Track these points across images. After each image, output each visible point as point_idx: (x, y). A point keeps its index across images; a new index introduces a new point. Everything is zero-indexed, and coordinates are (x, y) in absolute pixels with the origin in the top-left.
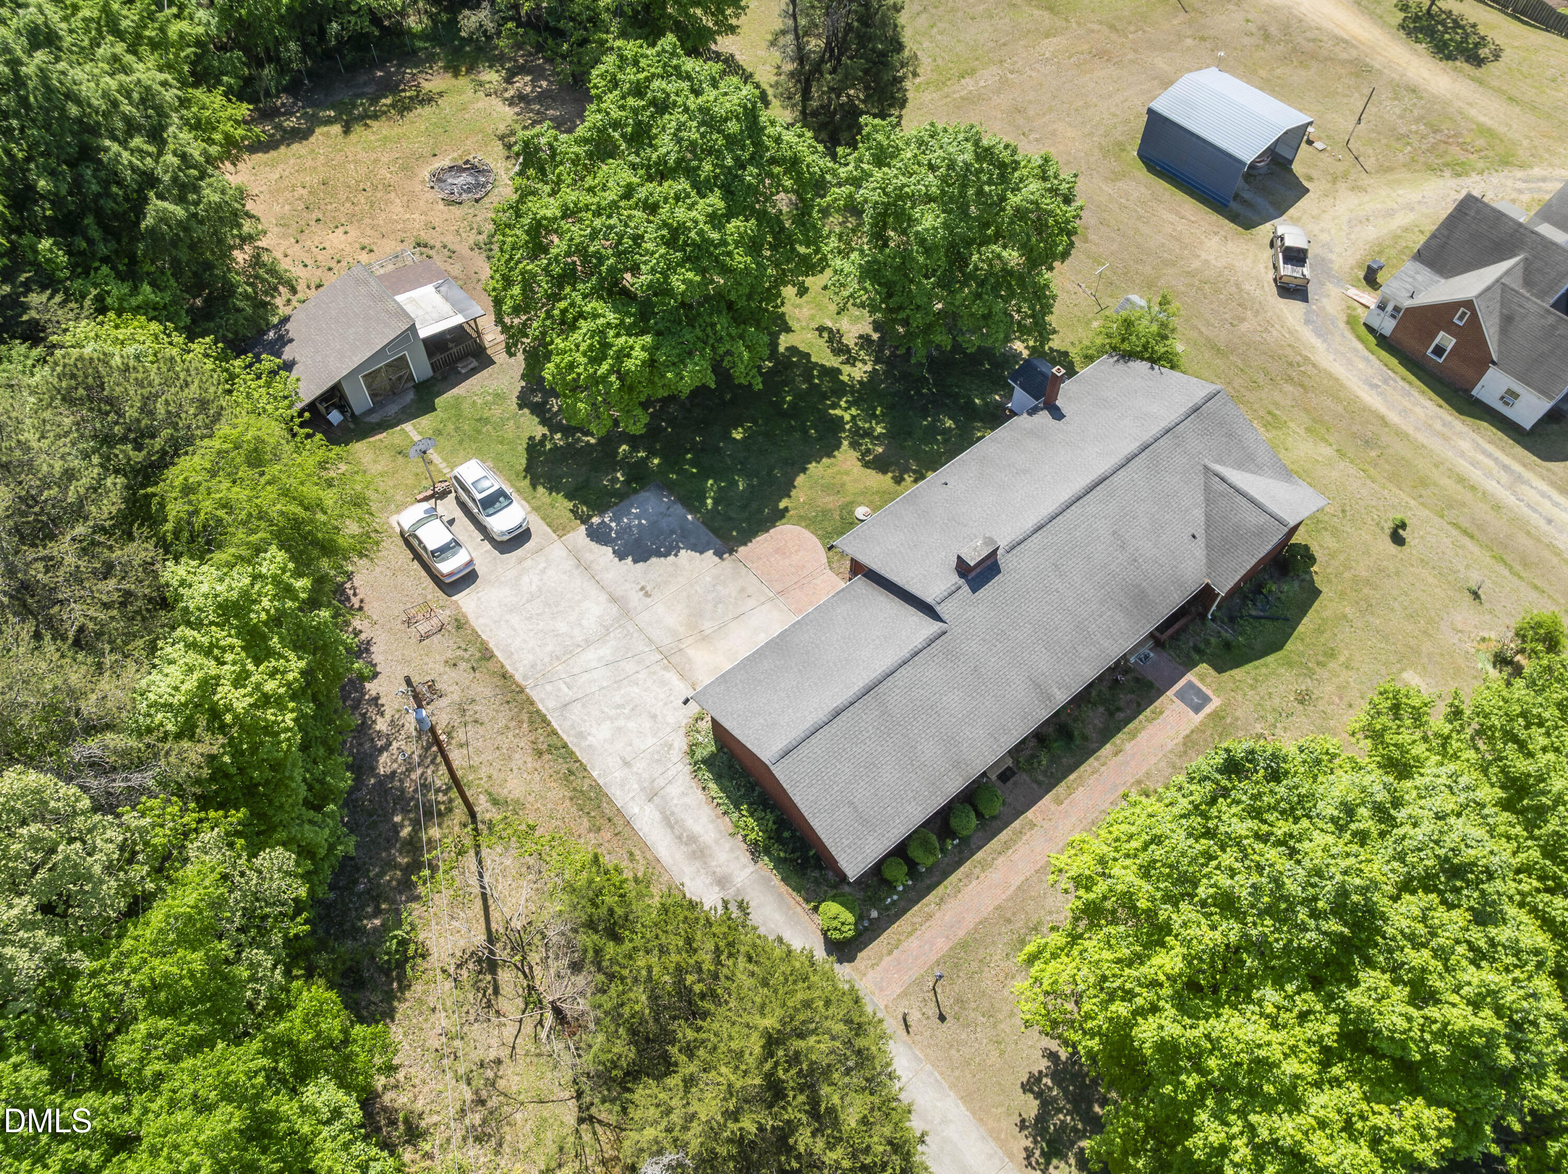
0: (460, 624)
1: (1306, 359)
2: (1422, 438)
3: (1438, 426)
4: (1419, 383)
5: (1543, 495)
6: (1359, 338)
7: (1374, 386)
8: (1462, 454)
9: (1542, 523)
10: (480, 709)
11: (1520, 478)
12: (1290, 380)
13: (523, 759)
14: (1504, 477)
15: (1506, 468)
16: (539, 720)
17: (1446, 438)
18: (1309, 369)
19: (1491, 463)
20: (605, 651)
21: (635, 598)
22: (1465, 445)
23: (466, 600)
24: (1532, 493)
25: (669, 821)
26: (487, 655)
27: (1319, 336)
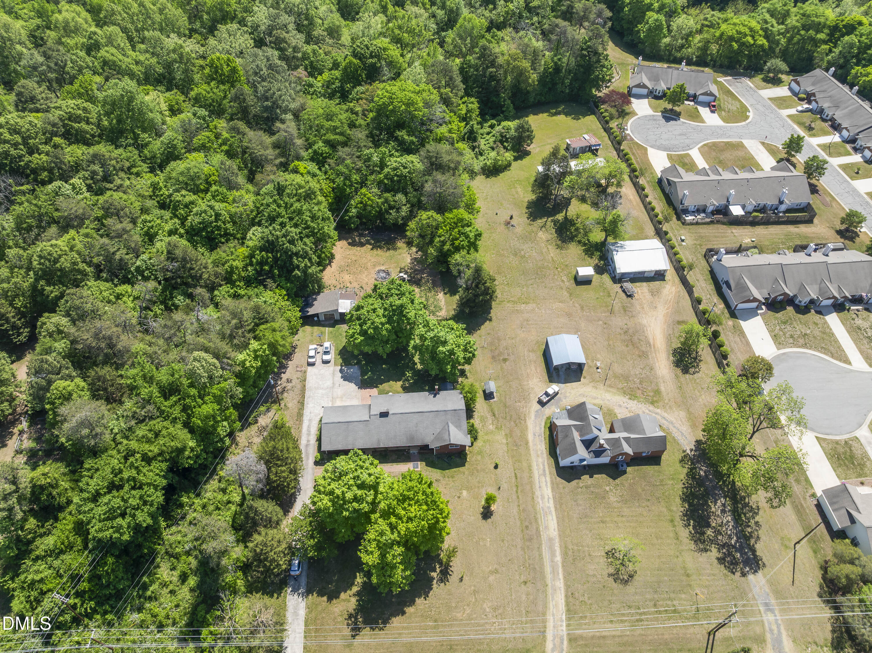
0: (305, 372)
1: (525, 420)
2: (532, 452)
3: (539, 453)
4: (548, 441)
5: (546, 481)
6: (546, 423)
7: (535, 435)
8: (537, 461)
9: (537, 487)
10: (296, 390)
11: (545, 475)
12: (515, 422)
13: (295, 402)
14: (541, 472)
15: (544, 470)
16: (303, 397)
17: (538, 456)
18: (523, 422)
19: (542, 467)
20: (324, 392)
21: (337, 385)
22: (540, 460)
23: (310, 368)
24: (544, 479)
25: (309, 427)
26: (305, 380)
27: (536, 416)
